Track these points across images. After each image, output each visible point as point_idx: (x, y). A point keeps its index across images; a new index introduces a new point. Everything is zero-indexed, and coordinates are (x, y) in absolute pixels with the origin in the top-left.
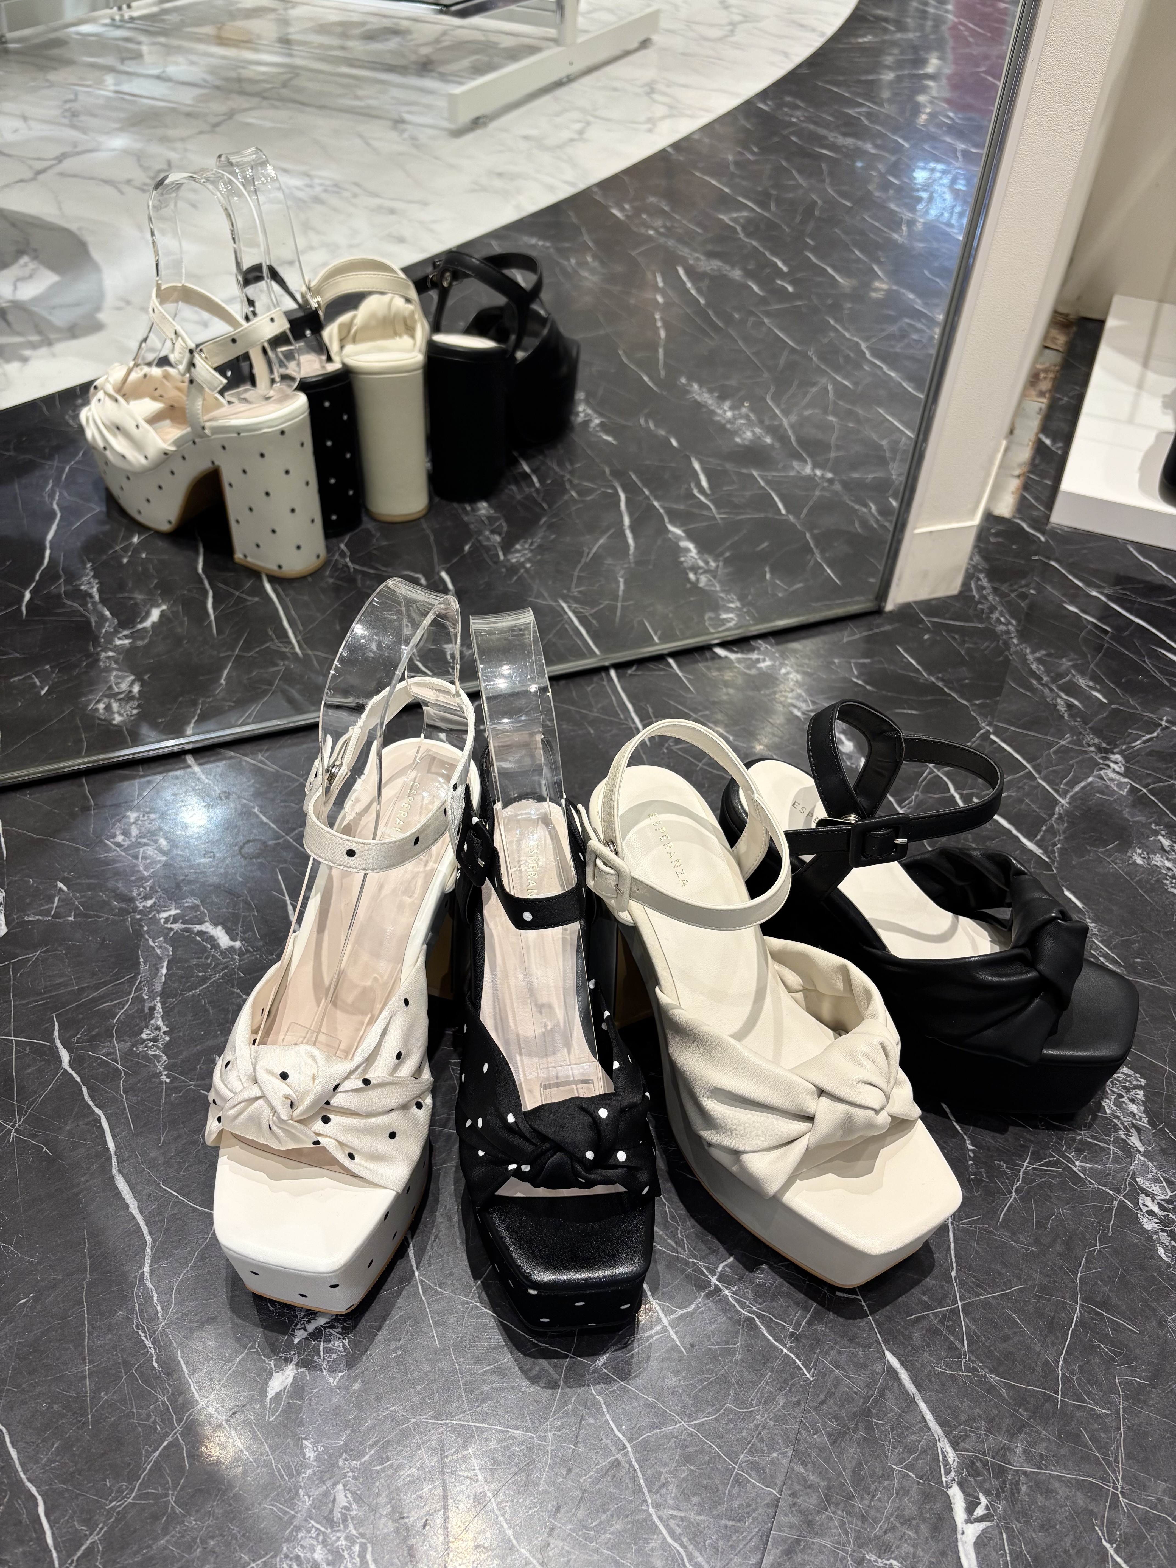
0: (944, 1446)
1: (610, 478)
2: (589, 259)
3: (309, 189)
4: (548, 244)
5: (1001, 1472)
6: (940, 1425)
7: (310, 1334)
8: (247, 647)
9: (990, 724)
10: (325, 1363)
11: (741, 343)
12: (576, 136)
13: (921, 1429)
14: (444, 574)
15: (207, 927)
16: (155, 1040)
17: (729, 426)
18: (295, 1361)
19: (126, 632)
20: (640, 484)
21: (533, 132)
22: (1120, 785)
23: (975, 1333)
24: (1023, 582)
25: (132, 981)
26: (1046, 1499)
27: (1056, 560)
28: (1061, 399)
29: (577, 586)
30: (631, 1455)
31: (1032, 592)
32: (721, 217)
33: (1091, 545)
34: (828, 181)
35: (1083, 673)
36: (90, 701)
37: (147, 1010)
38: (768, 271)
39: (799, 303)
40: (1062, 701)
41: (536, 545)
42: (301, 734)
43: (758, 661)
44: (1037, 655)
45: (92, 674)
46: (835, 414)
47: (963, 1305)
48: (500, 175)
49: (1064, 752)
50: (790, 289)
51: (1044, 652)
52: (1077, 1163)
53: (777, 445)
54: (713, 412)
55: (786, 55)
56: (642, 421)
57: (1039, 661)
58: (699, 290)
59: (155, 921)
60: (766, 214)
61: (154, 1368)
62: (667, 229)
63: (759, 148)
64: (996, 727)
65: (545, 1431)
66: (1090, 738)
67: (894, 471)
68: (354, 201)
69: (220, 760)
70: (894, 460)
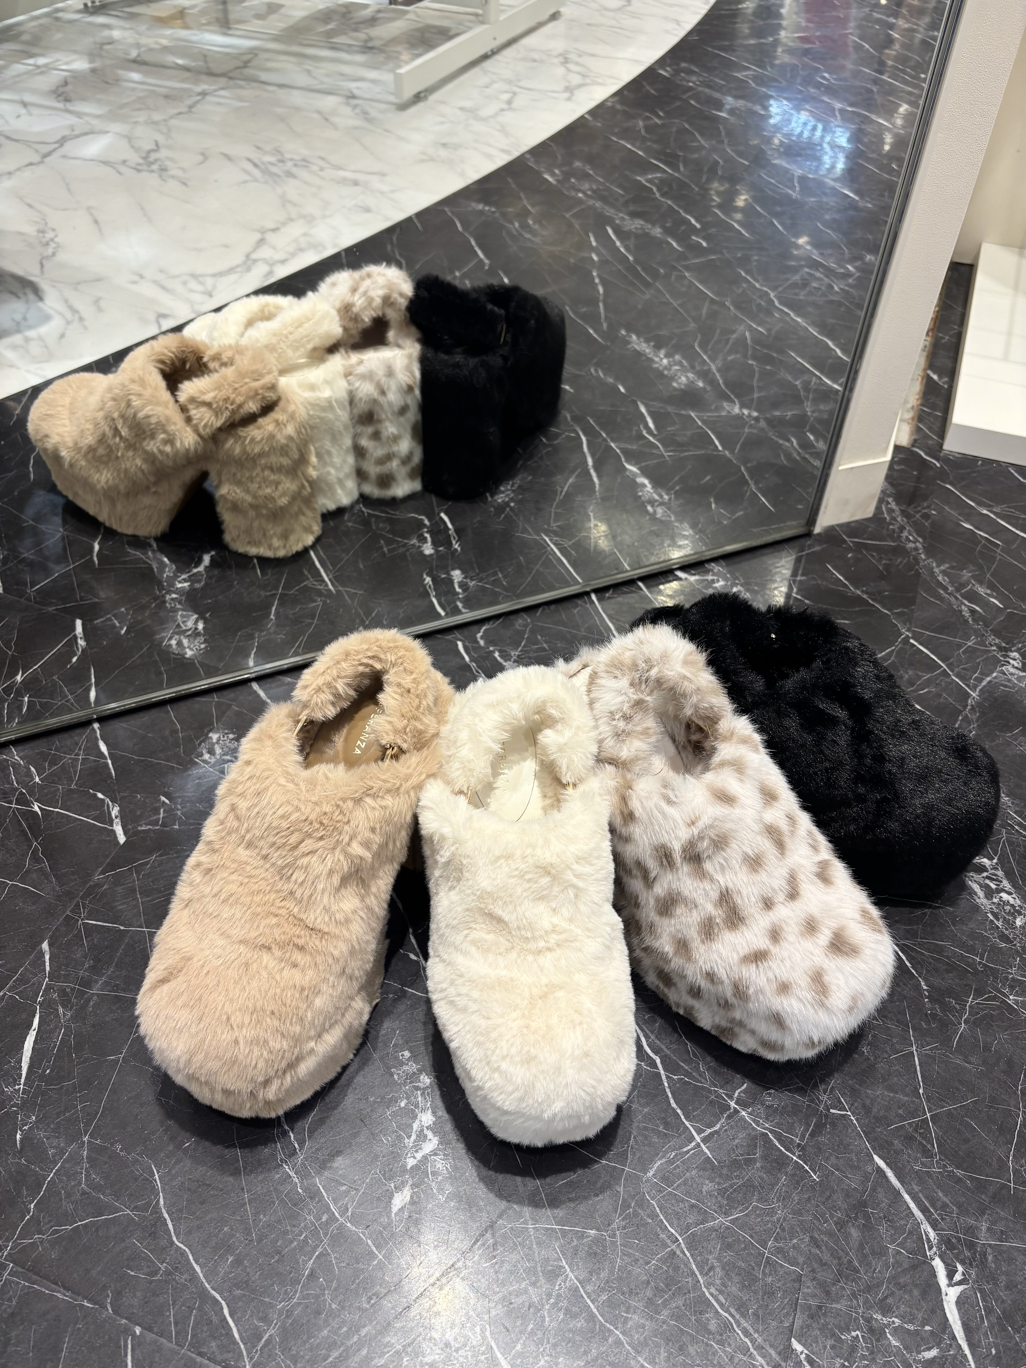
0: (926, 1227)
1: (572, 423)
2: (531, 222)
3: (281, 164)
4: (493, 209)
5: (971, 1246)
6: (921, 1211)
7: (419, 1162)
8: (287, 586)
9: (908, 630)
10: (434, 1183)
11: (667, 296)
12: (505, 106)
13: (907, 1215)
14: (443, 515)
17: (666, 372)
18: (410, 1182)
19: (184, 576)
20: (597, 428)
21: (468, 104)
22: (1019, 678)
23: (942, 1137)
24: (925, 504)
26: (1009, 1265)
27: (951, 484)
28: (943, 338)
29: (555, 521)
30: (683, 1246)
31: (933, 512)
32: (639, 178)
33: (979, 469)
34: (726, 141)
35: (981, 583)
36: (163, 638)
38: (683, 228)
39: (713, 257)
40: (966, 607)
41: (517, 485)
43: (713, 581)
44: (942, 568)
45: (161, 614)
46: (755, 358)
47: (931, 1116)
48: (444, 145)
49: (971, 651)
50: (704, 244)
51: (947, 565)
52: (1011, 997)
53: (708, 388)
54: (651, 360)
55: (678, 23)
56: (592, 370)
57: (944, 573)
58: (626, 248)
60: (676, 175)
61: (299, 1194)
62: (594, 191)
63: (664, 113)
64: (914, 632)
65: (613, 1230)
66: (992, 639)
67: (808, 408)
68: (321, 173)
69: (280, 686)
70: (807, 399)
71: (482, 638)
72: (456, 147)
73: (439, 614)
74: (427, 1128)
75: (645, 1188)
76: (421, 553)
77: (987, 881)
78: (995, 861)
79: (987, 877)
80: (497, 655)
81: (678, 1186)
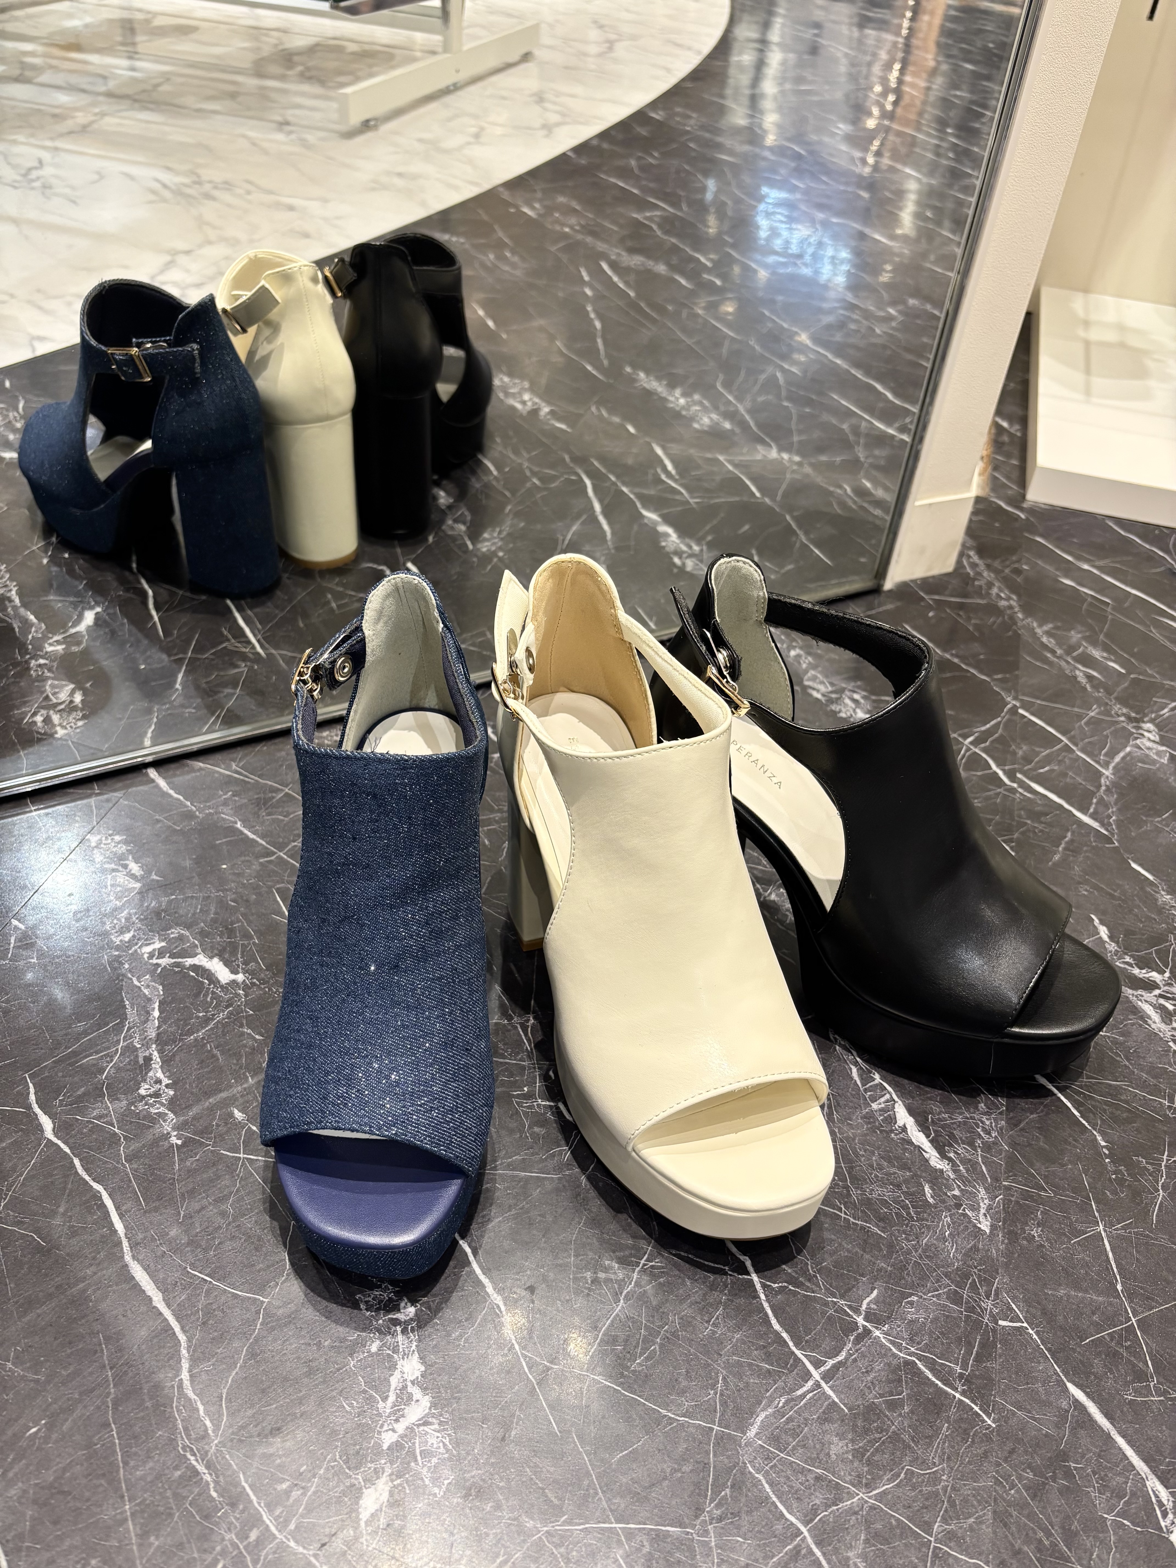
0: (1154, 1484)
1: (572, 465)
2: (508, 254)
3: (197, 186)
4: (462, 240)
6: (1145, 1461)
7: (401, 1437)
8: (199, 649)
9: (1015, 698)
10: (425, 1469)
11: (679, 333)
12: (472, 140)
13: (1125, 1469)
14: (410, 566)
15: (200, 959)
16: (157, 1095)
17: (684, 413)
18: (388, 1471)
19: (56, 638)
20: (603, 470)
21: (427, 136)
22: (1158, 753)
23: (1157, 1351)
24: (1014, 558)
25: (118, 1029)
27: (1040, 536)
30: (810, 1540)
31: (1025, 567)
32: (635, 216)
33: (1072, 520)
34: (734, 183)
35: (1094, 645)
36: (26, 713)
37: (141, 1061)
38: (692, 266)
39: (730, 296)
40: (1081, 673)
41: (505, 533)
42: (277, 741)
44: (1045, 628)
45: (22, 684)
46: (791, 400)
47: (1137, 1321)
48: (400, 175)
49: (1093, 722)
50: (718, 282)
51: (1050, 626)
53: (737, 430)
54: (665, 400)
55: (668, 70)
56: (594, 409)
57: (1048, 633)
58: (626, 283)
59: (136, 957)
60: (679, 214)
61: (213, 1499)
62: (582, 226)
63: (660, 153)
64: (1022, 701)
65: (703, 1525)
66: (1118, 708)
67: (861, 453)
68: (249, 197)
69: (188, 773)
70: (858, 444)
74: (413, 1382)
75: (745, 1456)
77: (1162, 1001)
78: (1167, 975)
79: (1161, 996)
81: (794, 1448)
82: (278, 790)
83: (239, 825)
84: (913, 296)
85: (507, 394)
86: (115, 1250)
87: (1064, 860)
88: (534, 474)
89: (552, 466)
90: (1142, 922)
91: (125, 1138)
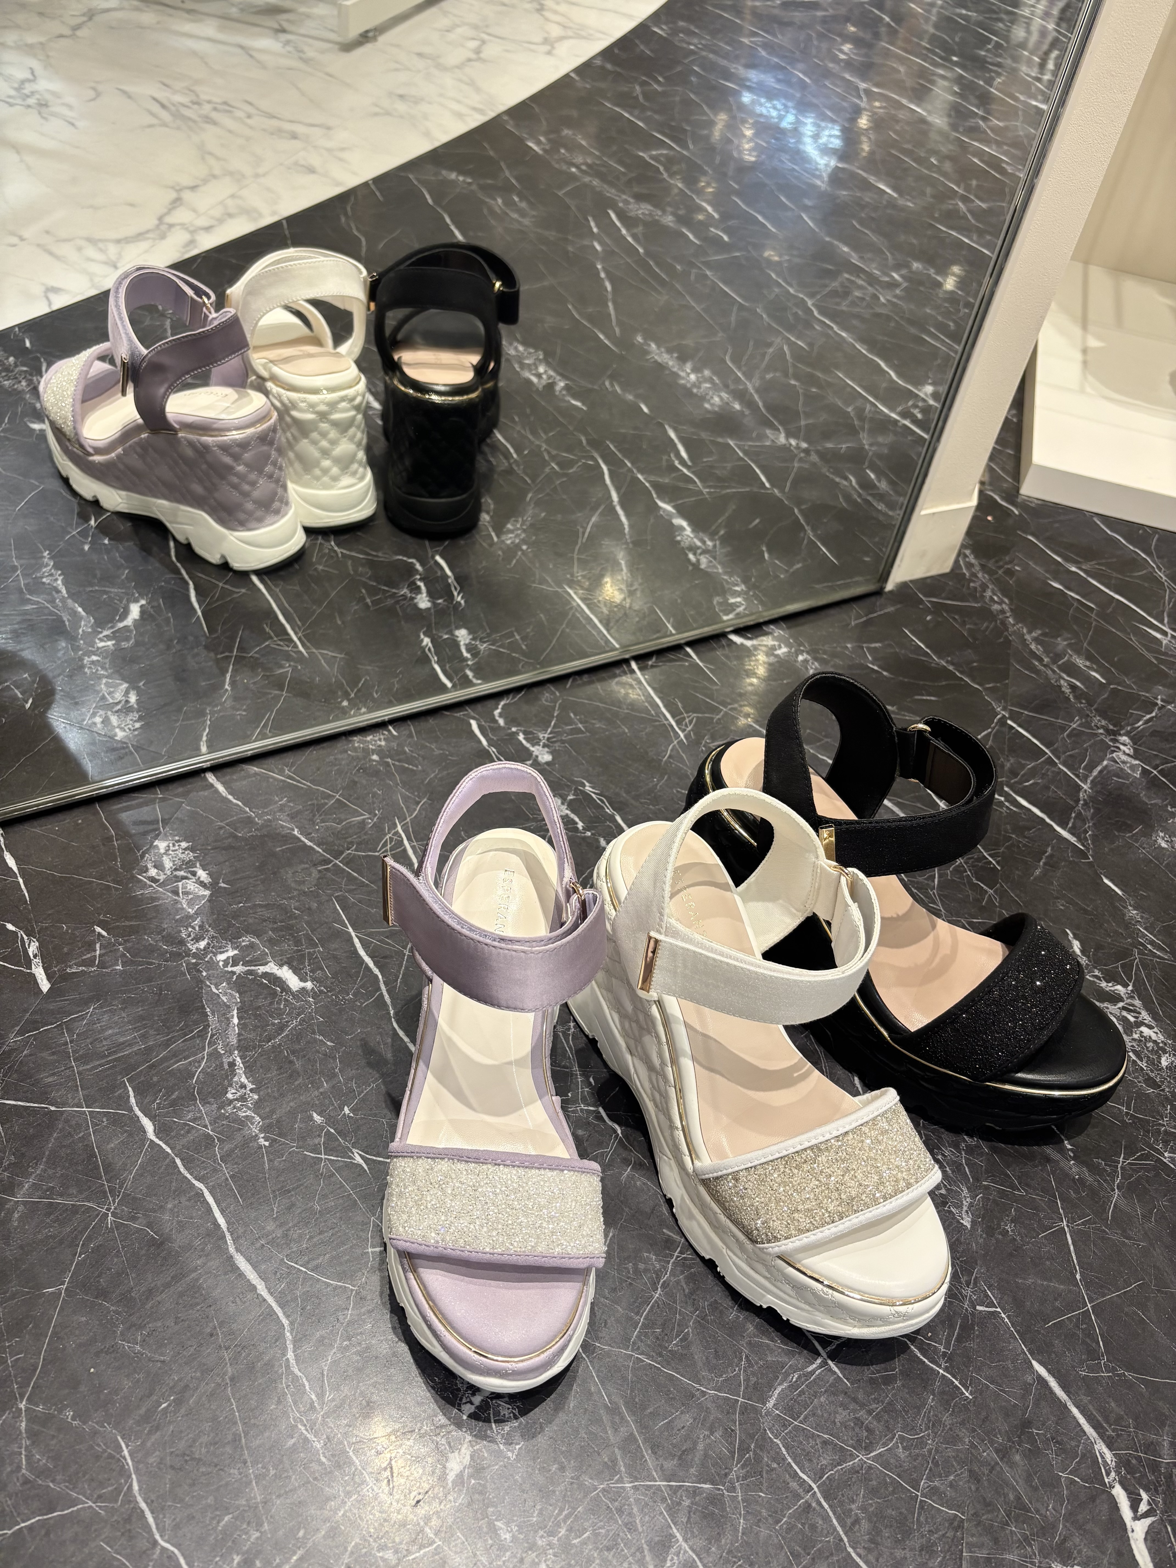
0: (1101, 1447)
1: (588, 448)
2: (516, 199)
3: (195, 107)
4: (469, 180)
5: (1155, 1467)
6: (1094, 1427)
7: (477, 1407)
8: (244, 647)
9: (1004, 709)
10: (499, 1437)
11: (688, 298)
12: (473, 56)
13: (1077, 1434)
14: (438, 558)
15: (271, 968)
16: (243, 1098)
17: (695, 390)
18: (468, 1437)
19: (106, 633)
20: (620, 456)
21: (427, 49)
22: (1133, 767)
23: (1108, 1334)
24: (1007, 558)
25: (202, 1035)
27: (1033, 535)
29: (580, 570)
30: (819, 1495)
31: (1017, 568)
32: (641, 154)
33: (1063, 518)
34: (738, 117)
35: (1078, 652)
36: (84, 714)
38: (699, 217)
39: (737, 254)
40: (1065, 681)
41: (528, 523)
42: (325, 745)
43: (773, 646)
44: (1034, 634)
45: (78, 682)
46: (797, 378)
47: (1092, 1307)
49: (1075, 734)
50: (726, 238)
51: (1039, 632)
52: (1166, 1154)
53: (747, 412)
54: (676, 375)
56: (607, 383)
57: (1037, 641)
58: (634, 236)
59: (212, 965)
60: (685, 152)
61: (323, 1464)
63: (664, 78)
64: (1011, 712)
65: (731, 1482)
66: (1097, 720)
67: (865, 440)
68: (249, 121)
69: (245, 778)
70: (863, 429)
71: (501, 715)
72: (417, 101)
73: (444, 685)
75: (766, 1423)
76: (415, 606)
77: (1125, 1013)
78: (1130, 988)
79: (1124, 1008)
80: (521, 737)
81: (806, 1417)
82: (329, 797)
83: (296, 832)
84: (917, 259)
85: (523, 366)
86: (220, 1242)
87: (1044, 874)
88: (553, 458)
89: (569, 450)
90: (1110, 937)
91: (219, 1139)
